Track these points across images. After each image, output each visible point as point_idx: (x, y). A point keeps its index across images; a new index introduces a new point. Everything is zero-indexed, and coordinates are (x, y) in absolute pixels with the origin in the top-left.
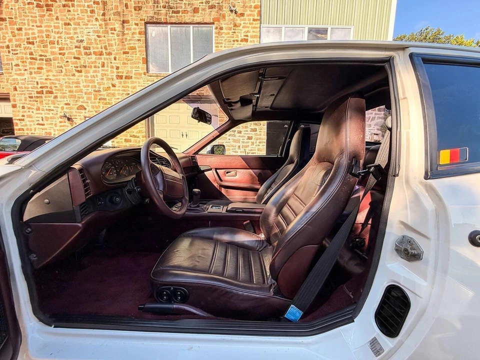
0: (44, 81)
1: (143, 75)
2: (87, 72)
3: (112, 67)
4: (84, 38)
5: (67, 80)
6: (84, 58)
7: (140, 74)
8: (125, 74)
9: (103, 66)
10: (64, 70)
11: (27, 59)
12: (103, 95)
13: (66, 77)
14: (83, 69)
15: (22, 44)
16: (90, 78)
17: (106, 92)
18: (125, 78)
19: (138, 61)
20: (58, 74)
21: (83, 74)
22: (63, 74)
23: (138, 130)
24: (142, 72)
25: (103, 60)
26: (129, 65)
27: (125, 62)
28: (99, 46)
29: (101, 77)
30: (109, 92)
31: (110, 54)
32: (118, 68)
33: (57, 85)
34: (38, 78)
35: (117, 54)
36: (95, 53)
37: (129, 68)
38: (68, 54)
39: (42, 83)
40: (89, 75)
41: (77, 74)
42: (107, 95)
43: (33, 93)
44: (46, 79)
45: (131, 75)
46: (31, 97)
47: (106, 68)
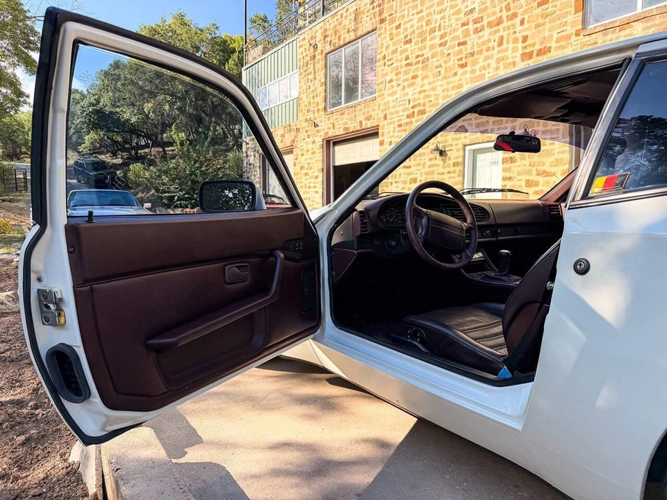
0: (416, 96)
1: (574, 38)
2: (475, 62)
3: (516, 41)
4: (476, 5)
5: (445, 86)
6: (473, 40)
7: (568, 37)
8: (537, 47)
9: (500, 44)
10: (443, 71)
11: (402, 67)
13: (445, 81)
14: (469, 60)
15: (399, 47)
16: (478, 73)
18: (538, 55)
19: (565, 11)
20: (436, 79)
21: (469, 68)
22: (440, 77)
23: (552, 159)
24: (570, 30)
25: (501, 33)
26: (548, 26)
27: (541, 21)
28: (497, 9)
29: (495, 66)
31: (515, 15)
32: (525, 39)
33: (432, 98)
34: (410, 93)
35: (525, 12)
36: (490, 25)
37: (547, 31)
38: (451, 41)
39: (415, 100)
40: (477, 67)
41: (460, 71)
43: (402, 118)
44: (420, 92)
45: (548, 45)
46: (400, 126)
47: (504, 46)
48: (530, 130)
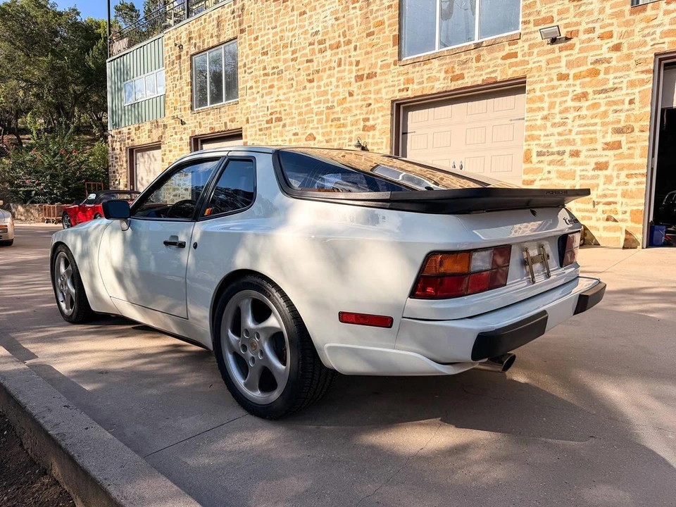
0: (274, 104)
1: (392, 66)
2: (320, 79)
3: (351, 64)
4: (320, 29)
5: (297, 98)
6: (318, 58)
7: (388, 66)
8: (367, 72)
9: (339, 65)
10: (294, 83)
11: (260, 76)
12: (337, 113)
13: (296, 94)
14: (316, 76)
15: (257, 57)
16: (323, 89)
17: (341, 106)
18: (367, 78)
19: (386, 43)
20: (289, 90)
21: (315, 84)
22: (293, 89)
24: (391, 60)
25: (340, 56)
26: (374, 54)
27: (369, 49)
28: (337, 34)
29: (336, 84)
30: (344, 106)
31: (349, 42)
32: (358, 63)
33: (287, 108)
34: (268, 101)
35: (357, 40)
36: (331, 47)
37: (373, 59)
38: (300, 58)
39: (272, 108)
40: (322, 83)
41: (309, 85)
42: (342, 112)
43: (262, 123)
44: (276, 101)
45: (374, 71)
46: (261, 130)
47: (343, 67)
48: (363, 141)
